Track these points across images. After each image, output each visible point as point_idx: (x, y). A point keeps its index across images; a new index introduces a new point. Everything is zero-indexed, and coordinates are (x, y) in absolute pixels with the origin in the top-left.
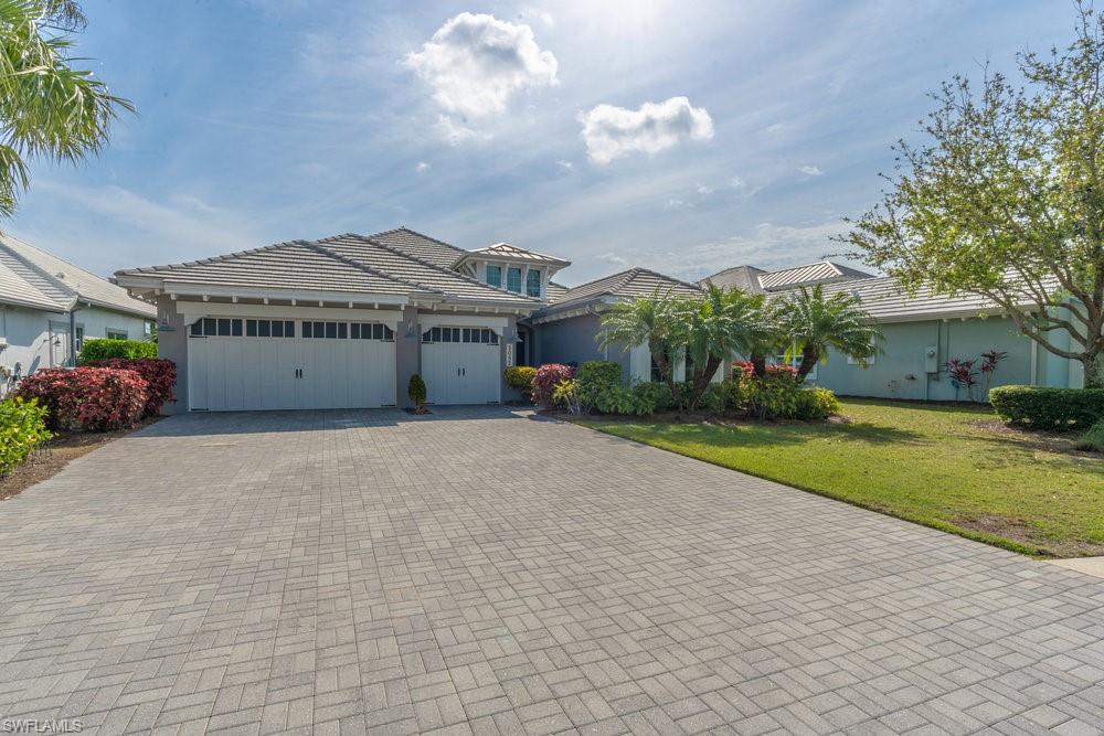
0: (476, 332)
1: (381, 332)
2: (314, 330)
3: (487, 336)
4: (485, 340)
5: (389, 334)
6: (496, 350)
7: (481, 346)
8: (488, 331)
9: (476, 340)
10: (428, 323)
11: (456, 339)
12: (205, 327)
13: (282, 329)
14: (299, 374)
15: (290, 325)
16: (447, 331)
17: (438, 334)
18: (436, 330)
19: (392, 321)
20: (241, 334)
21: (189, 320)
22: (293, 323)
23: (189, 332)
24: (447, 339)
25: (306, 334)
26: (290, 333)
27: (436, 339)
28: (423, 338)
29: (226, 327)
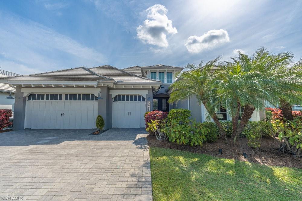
0: (135, 97)
2: (70, 97)
3: (139, 98)
4: (139, 100)
6: (143, 104)
7: (138, 103)
8: (141, 96)
9: (135, 100)
11: (127, 100)
13: (57, 97)
14: (63, 115)
15: (61, 96)
16: (123, 96)
17: (119, 98)
18: (119, 96)
20: (44, 100)
21: (27, 94)
22: (62, 94)
23: (27, 99)
24: (123, 100)
25: (66, 99)
26: (61, 99)
27: (119, 100)
28: (113, 99)
29: (40, 97)
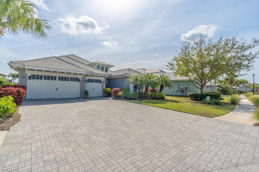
0: (97, 80)
1: (77, 80)
2: (61, 79)
3: (99, 81)
5: (79, 80)
6: (100, 85)
7: (98, 84)
8: (100, 80)
9: (97, 82)
10: (87, 78)
11: (93, 82)
13: (53, 78)
14: (57, 89)
15: (55, 77)
16: (91, 80)
18: (88, 80)
19: (80, 77)
20: (42, 79)
21: (29, 75)
22: (56, 77)
23: (28, 78)
24: (91, 82)
25: (59, 80)
26: (55, 79)
27: (89, 82)
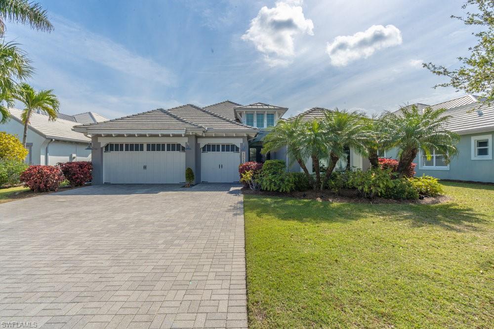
0: (228, 146)
2: (152, 147)
3: (233, 148)
4: (233, 150)
5: (183, 149)
6: (237, 155)
7: (231, 154)
8: (234, 145)
9: (228, 150)
10: (203, 143)
11: (218, 150)
12: (110, 147)
13: (138, 147)
14: (145, 167)
15: (142, 145)
16: (213, 146)
17: (209, 148)
18: (209, 146)
19: (183, 142)
20: (123, 150)
21: (103, 145)
22: (143, 144)
23: (104, 150)
24: (214, 150)
25: (148, 149)
26: (142, 149)
27: (209, 150)
28: (202, 150)
29: (117, 147)
